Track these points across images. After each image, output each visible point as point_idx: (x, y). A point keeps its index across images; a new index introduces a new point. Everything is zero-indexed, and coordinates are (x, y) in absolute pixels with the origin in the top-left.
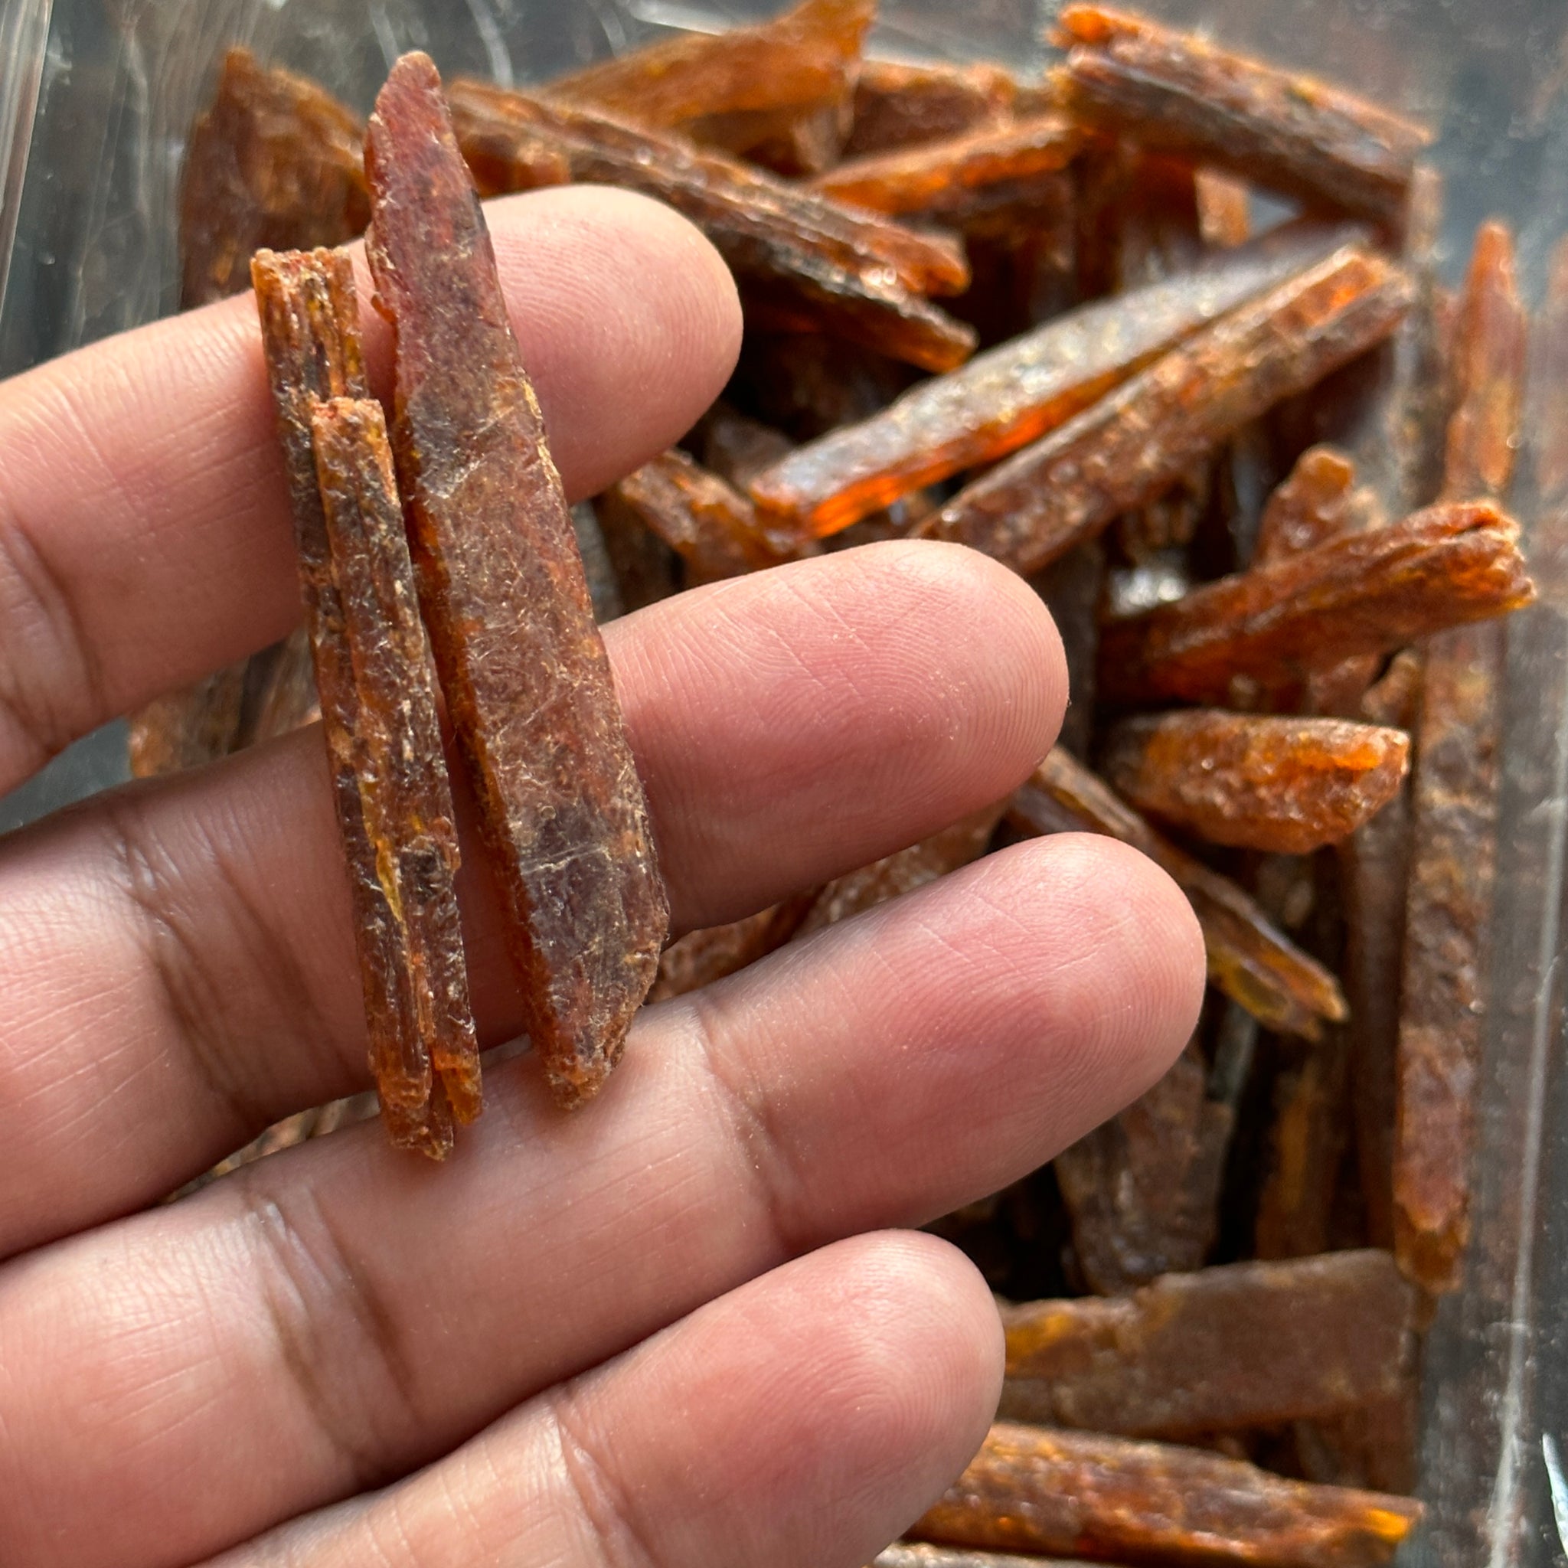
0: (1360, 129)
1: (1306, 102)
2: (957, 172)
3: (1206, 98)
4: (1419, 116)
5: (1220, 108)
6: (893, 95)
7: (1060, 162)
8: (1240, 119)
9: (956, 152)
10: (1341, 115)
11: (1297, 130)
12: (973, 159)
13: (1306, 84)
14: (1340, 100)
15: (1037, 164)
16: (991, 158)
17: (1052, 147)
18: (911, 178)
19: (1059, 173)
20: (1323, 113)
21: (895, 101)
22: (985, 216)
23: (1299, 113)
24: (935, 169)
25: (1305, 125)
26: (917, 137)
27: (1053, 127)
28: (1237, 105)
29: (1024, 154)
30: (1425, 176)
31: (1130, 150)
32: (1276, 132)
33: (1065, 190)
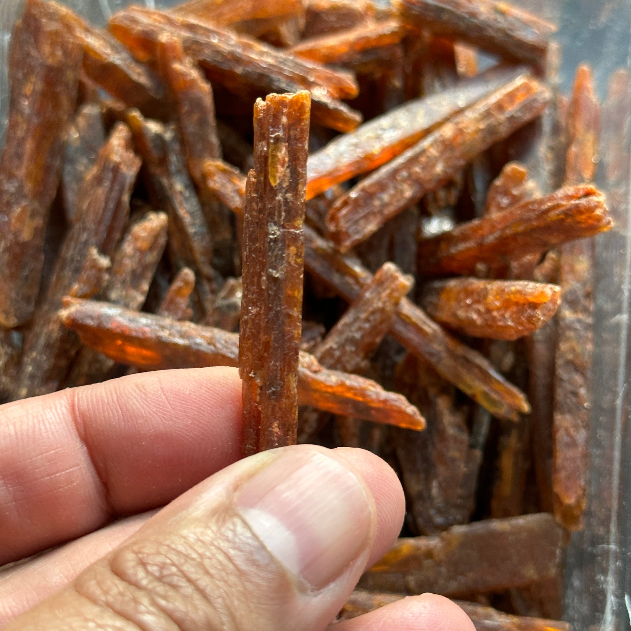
0: (526, 25)
1: (503, 13)
2: (352, 45)
3: (459, 12)
4: (550, 20)
5: (466, 16)
6: (322, 12)
7: (397, 40)
8: (475, 21)
9: (351, 36)
10: (517, 19)
11: (500, 26)
12: (359, 40)
13: (503, 6)
14: (517, 12)
15: (387, 41)
16: (367, 39)
17: (393, 33)
18: (331, 48)
19: (396, 45)
20: (510, 18)
21: (323, 15)
22: (365, 64)
23: (500, 18)
24: (343, 44)
25: (502, 23)
26: (333, 30)
27: (393, 25)
28: (473, 15)
29: (381, 37)
30: (554, 46)
31: (426, 35)
32: (489, 26)
33: (399, 52)
